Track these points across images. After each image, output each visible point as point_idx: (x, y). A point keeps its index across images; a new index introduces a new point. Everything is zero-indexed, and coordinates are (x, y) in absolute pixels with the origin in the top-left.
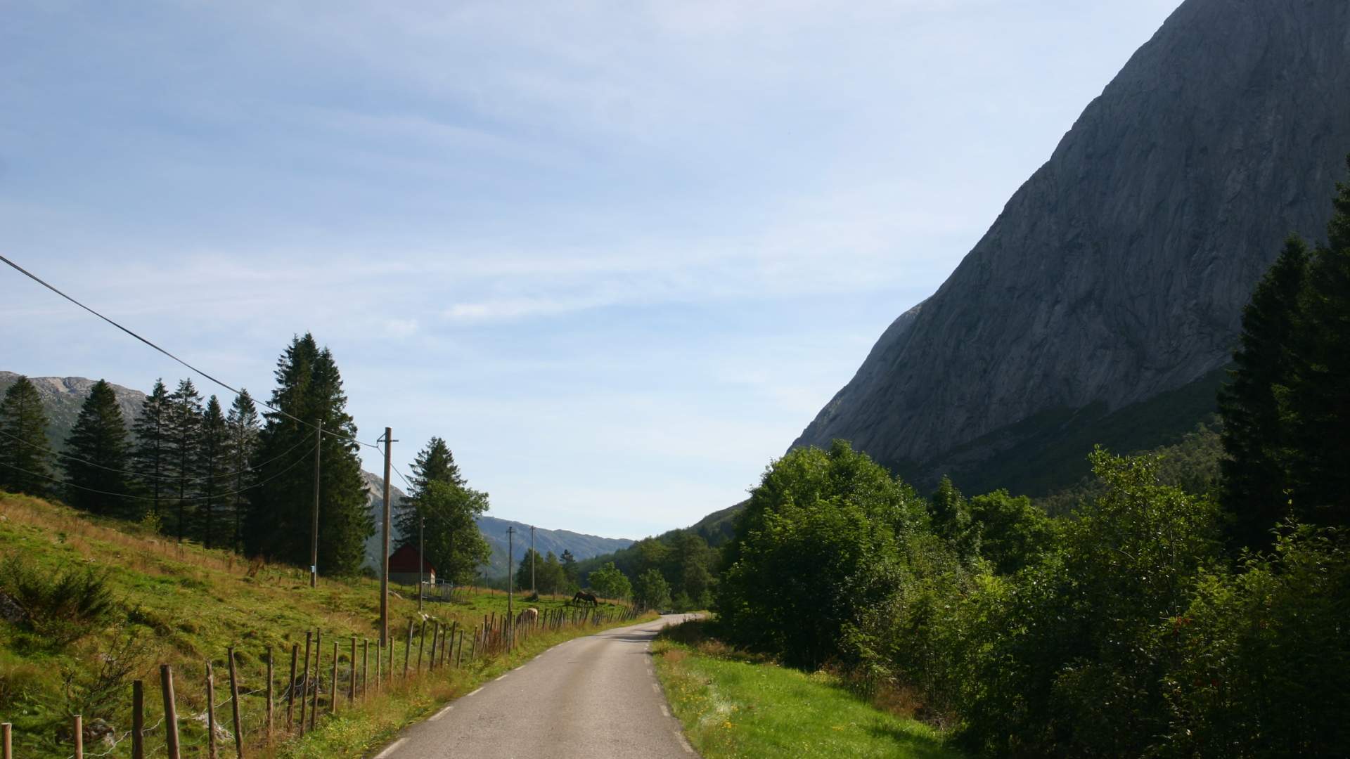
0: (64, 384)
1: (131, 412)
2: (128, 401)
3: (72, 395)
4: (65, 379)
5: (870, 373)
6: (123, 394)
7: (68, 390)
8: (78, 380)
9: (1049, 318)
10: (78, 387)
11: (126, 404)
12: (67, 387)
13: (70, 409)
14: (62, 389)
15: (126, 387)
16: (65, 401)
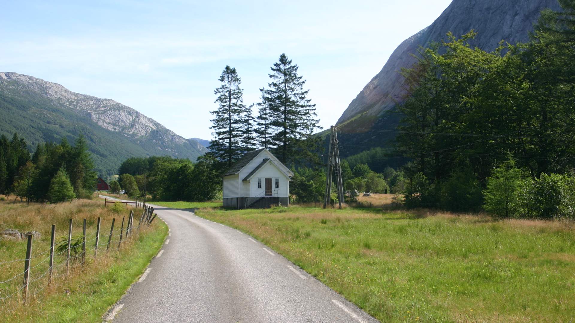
0: (6, 75)
1: (37, 88)
2: (36, 83)
3: (9, 80)
4: (6, 73)
5: (394, 65)
6: (33, 80)
7: (7, 78)
8: (12, 73)
9: (512, 23)
10: (12, 77)
11: (34, 84)
12: (7, 76)
13: (7, 86)
14: (5, 77)
15: (35, 77)
16: (4, 82)
